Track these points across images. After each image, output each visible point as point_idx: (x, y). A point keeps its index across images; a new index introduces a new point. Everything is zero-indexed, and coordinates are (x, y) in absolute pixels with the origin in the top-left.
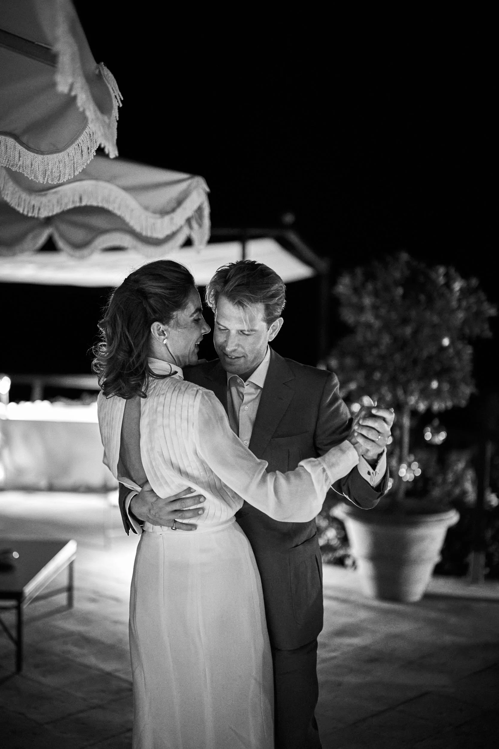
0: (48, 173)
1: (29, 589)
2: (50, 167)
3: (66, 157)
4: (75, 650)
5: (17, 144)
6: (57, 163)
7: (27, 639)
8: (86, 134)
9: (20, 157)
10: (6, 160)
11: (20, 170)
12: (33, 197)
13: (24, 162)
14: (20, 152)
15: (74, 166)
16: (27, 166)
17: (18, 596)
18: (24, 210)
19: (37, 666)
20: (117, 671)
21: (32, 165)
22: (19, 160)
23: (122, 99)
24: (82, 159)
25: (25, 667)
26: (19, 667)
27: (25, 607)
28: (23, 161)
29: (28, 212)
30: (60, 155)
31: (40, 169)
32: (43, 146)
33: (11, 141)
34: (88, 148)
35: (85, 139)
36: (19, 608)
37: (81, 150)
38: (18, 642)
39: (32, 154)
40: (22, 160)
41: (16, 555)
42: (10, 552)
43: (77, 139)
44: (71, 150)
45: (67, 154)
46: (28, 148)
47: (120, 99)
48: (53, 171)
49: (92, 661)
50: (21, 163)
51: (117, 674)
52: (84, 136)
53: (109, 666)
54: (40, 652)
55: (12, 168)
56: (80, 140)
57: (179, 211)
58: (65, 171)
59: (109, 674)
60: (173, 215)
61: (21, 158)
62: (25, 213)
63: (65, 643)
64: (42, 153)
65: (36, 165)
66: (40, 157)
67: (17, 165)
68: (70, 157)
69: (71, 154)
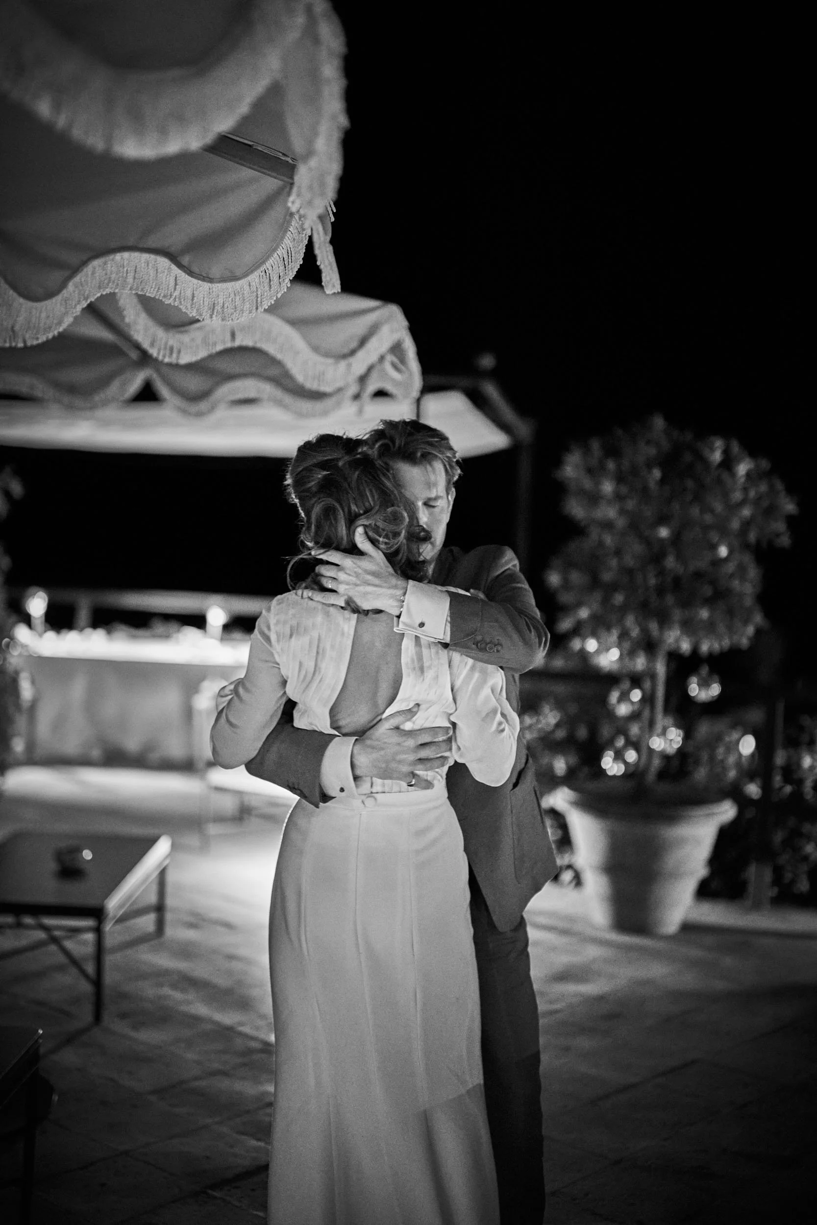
0: (218, 308)
1: (114, 903)
2: (221, 301)
3: (246, 287)
4: (178, 995)
5: (173, 267)
6: (232, 295)
7: (110, 978)
8: (278, 256)
9: (176, 284)
10: (155, 288)
11: (176, 303)
12: (171, 335)
13: (182, 292)
14: (176, 278)
15: (257, 300)
16: (186, 298)
17: (97, 913)
18: (158, 354)
19: (123, 1016)
20: (241, 1024)
21: (193, 297)
22: (175, 289)
23: (335, 211)
24: (270, 291)
25: (106, 1018)
26: (98, 1017)
27: (108, 927)
28: (181, 291)
29: (164, 356)
30: (237, 285)
31: (206, 303)
32: (216, 271)
33: (163, 262)
34: (280, 277)
35: (276, 263)
36: (98, 930)
37: (268, 279)
38: (97, 982)
39: (195, 281)
40: (179, 290)
41: (87, 855)
42: (78, 850)
43: (264, 262)
44: (254, 277)
45: (248, 283)
46: (191, 273)
47: (332, 210)
48: (226, 306)
49: (201, 1009)
50: (176, 293)
51: (241, 1029)
52: (275, 259)
53: (227, 1018)
54: (124, 996)
55: (163, 300)
56: (268, 264)
57: (360, 354)
58: (243, 307)
59: (230, 1029)
60: (352, 360)
61: (177, 287)
62: (160, 358)
63: (161, 985)
64: (211, 280)
65: (199, 296)
66: (206, 285)
67: (171, 295)
68: (251, 287)
69: (254, 283)
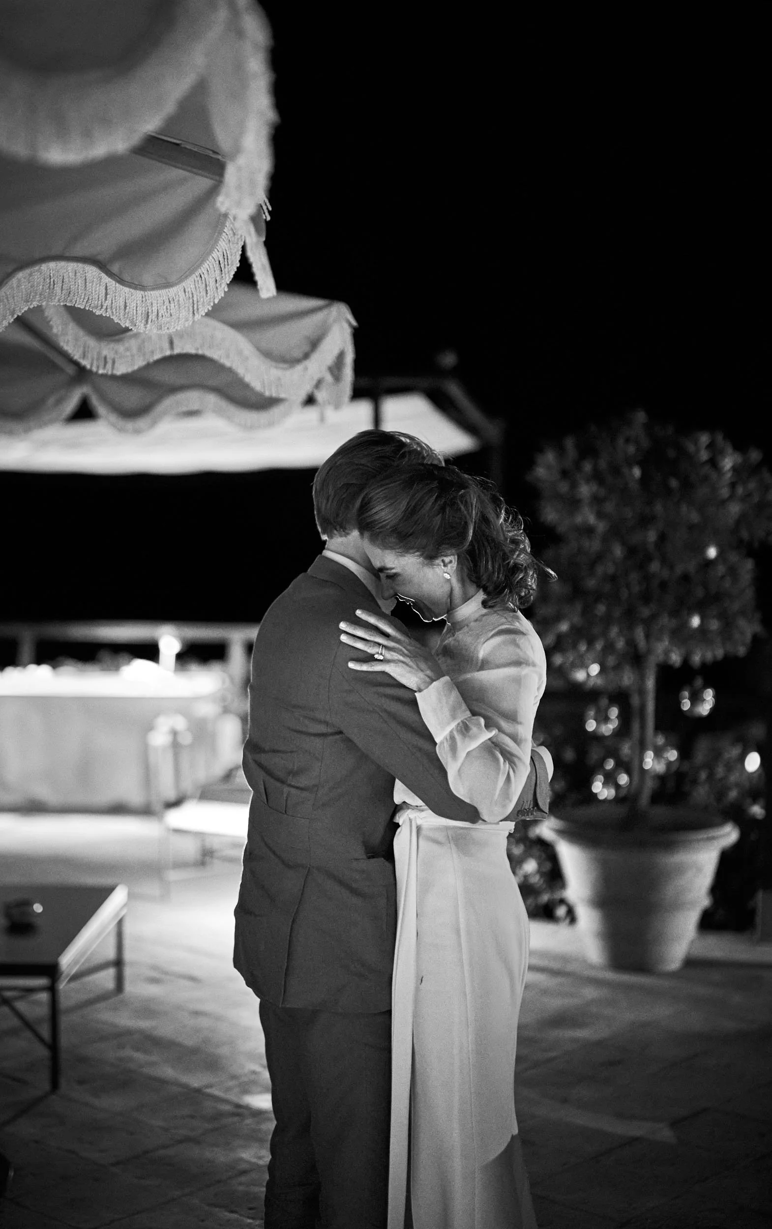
0: (152, 316)
1: (68, 960)
2: (155, 309)
3: (181, 294)
4: (139, 1056)
5: (103, 275)
6: (167, 302)
7: (65, 1040)
8: (213, 260)
9: (106, 294)
10: (84, 299)
11: (107, 313)
12: (103, 344)
13: (113, 302)
14: (106, 287)
15: (193, 307)
16: (118, 307)
17: (51, 971)
18: (92, 365)
19: (82, 1081)
20: (211, 1086)
21: (125, 307)
22: (106, 299)
23: (270, 209)
24: (207, 296)
25: (64, 1084)
26: (55, 1083)
27: (62, 986)
28: (112, 300)
29: (98, 367)
30: (172, 291)
31: (139, 312)
32: (147, 279)
33: (92, 271)
34: (216, 281)
35: (211, 267)
36: (52, 989)
37: (204, 285)
38: (53, 1046)
39: (127, 289)
40: (110, 299)
41: (38, 908)
42: (28, 904)
43: (199, 266)
44: (189, 284)
45: (183, 290)
46: (121, 281)
47: (268, 209)
48: (160, 314)
49: (168, 1072)
50: (108, 302)
51: (208, 1091)
52: (210, 262)
53: (195, 1080)
54: (83, 1060)
55: (94, 311)
56: (203, 270)
57: (315, 357)
58: (179, 315)
59: (198, 1091)
61: (108, 296)
62: (94, 369)
63: (121, 1046)
64: (142, 287)
65: (132, 305)
66: (139, 294)
67: (102, 306)
68: (186, 293)
69: (189, 289)
